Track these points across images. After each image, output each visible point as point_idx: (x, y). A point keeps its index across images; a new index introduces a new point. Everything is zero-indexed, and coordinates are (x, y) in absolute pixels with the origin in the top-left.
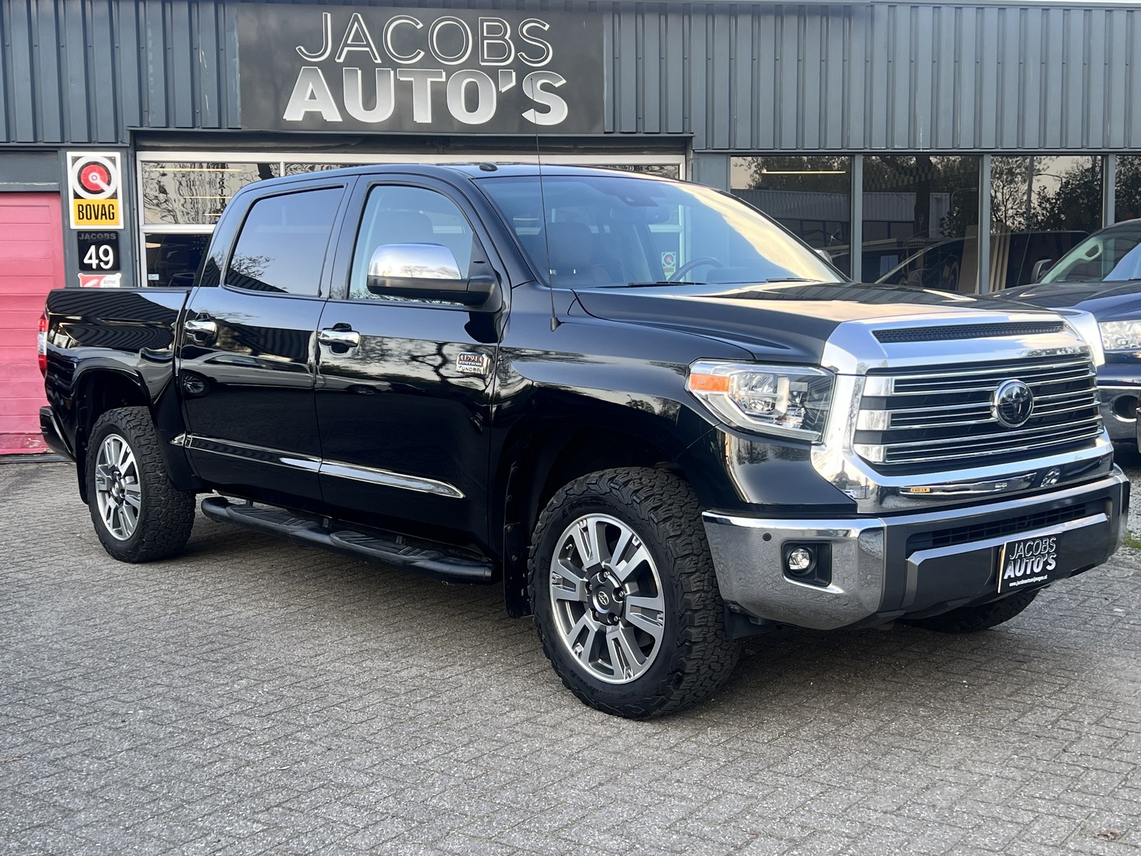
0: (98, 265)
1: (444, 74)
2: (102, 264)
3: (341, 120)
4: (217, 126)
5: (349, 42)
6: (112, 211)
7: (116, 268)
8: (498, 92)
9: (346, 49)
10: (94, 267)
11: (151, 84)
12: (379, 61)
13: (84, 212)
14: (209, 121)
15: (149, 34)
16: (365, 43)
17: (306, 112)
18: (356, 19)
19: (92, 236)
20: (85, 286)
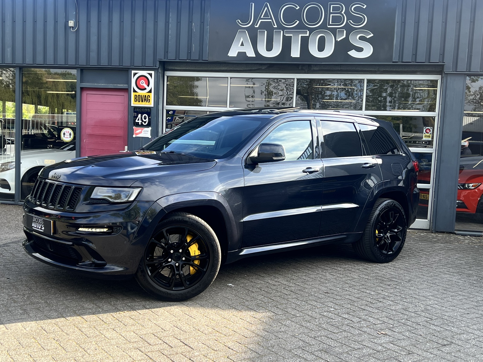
0: (142, 124)
1: (308, 32)
2: (143, 123)
3: (255, 56)
4: (198, 59)
5: (262, 17)
6: (149, 98)
7: (149, 125)
8: (336, 41)
9: (260, 21)
10: (140, 124)
11: (170, 39)
12: (276, 26)
13: (137, 98)
14: (195, 57)
15: (170, 15)
16: (270, 17)
17: (239, 52)
18: (267, 6)
19: (140, 110)
20: (136, 132)
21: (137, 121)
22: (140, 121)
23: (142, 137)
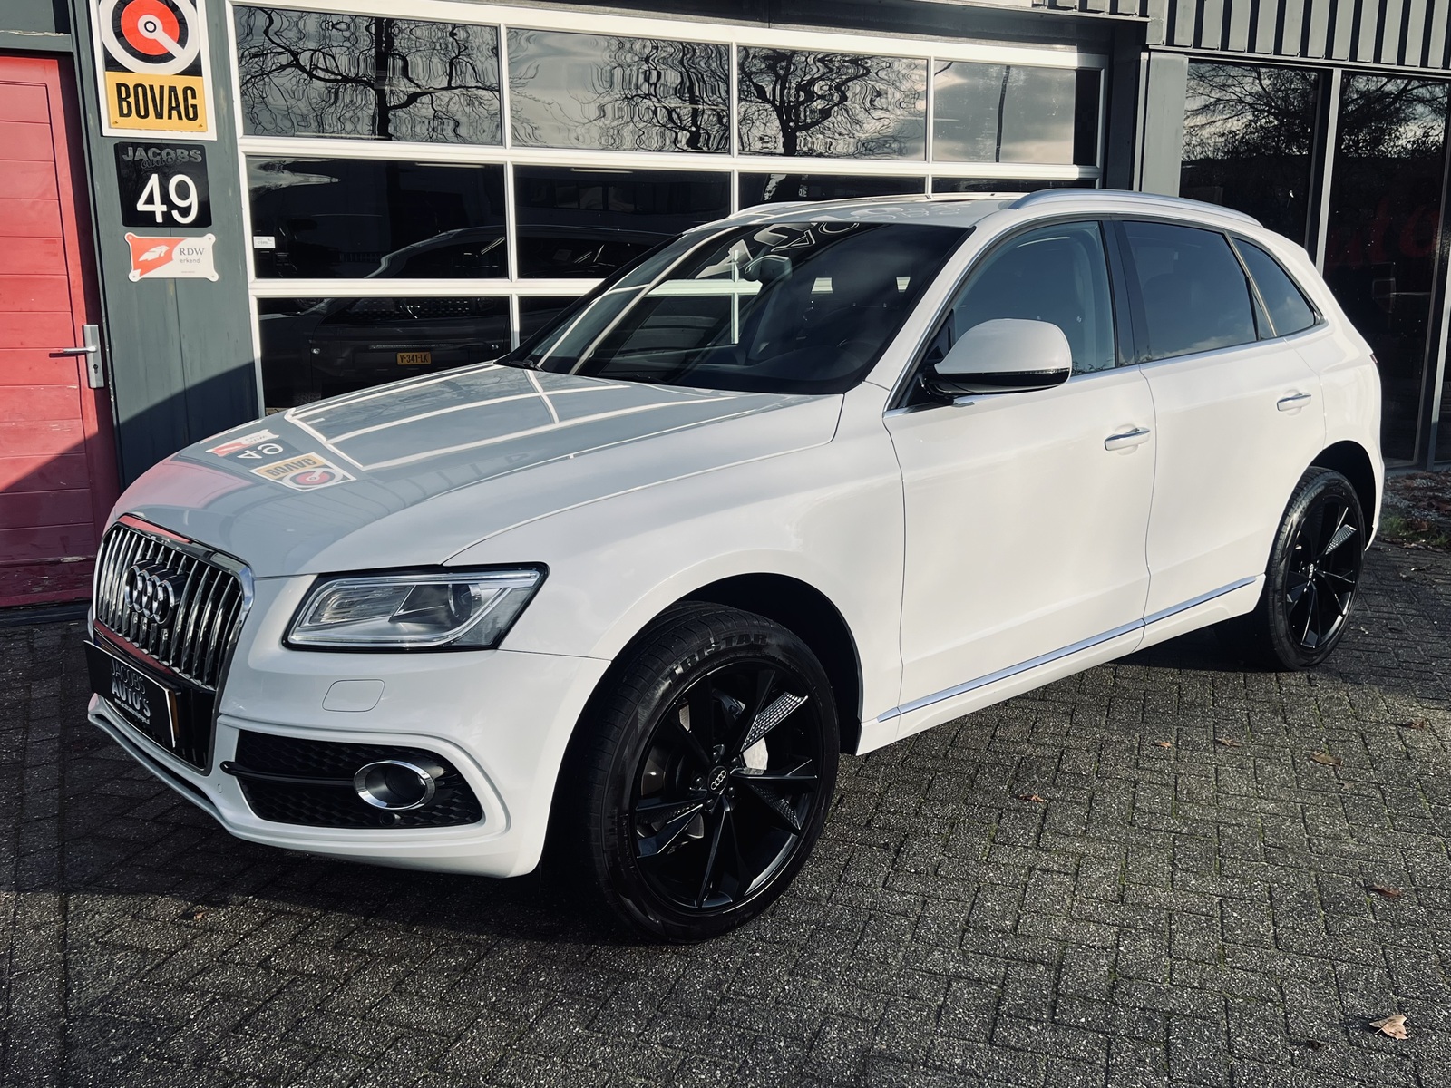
0: (167, 216)
2: (175, 214)
6: (191, 101)
7: (204, 221)
10: (159, 219)
13: (132, 99)
19: (150, 154)
20: (141, 259)
21: (141, 206)
22: (159, 209)
23: (175, 279)
